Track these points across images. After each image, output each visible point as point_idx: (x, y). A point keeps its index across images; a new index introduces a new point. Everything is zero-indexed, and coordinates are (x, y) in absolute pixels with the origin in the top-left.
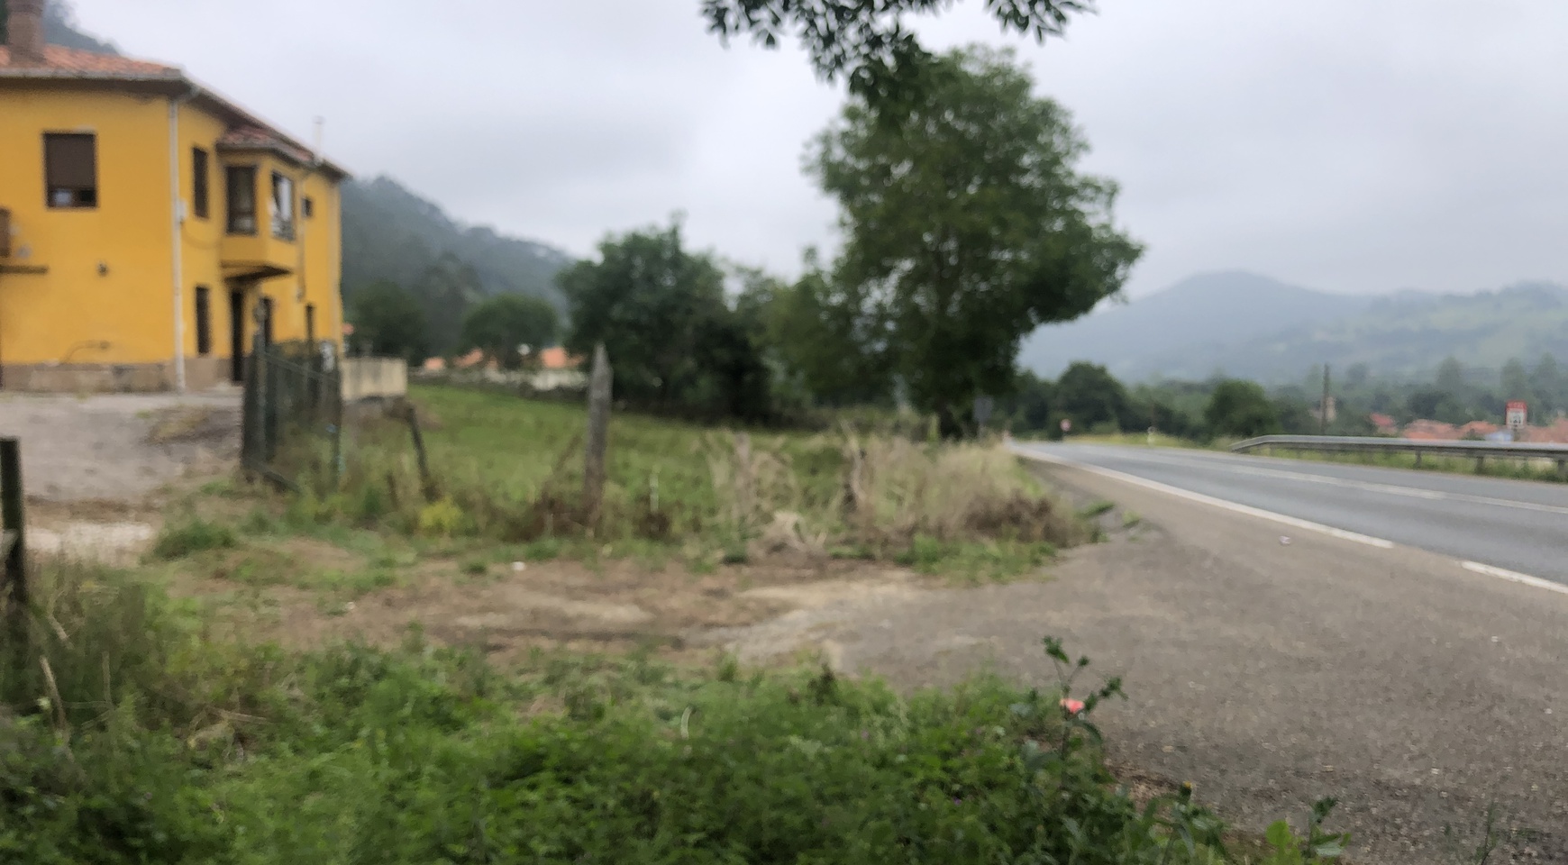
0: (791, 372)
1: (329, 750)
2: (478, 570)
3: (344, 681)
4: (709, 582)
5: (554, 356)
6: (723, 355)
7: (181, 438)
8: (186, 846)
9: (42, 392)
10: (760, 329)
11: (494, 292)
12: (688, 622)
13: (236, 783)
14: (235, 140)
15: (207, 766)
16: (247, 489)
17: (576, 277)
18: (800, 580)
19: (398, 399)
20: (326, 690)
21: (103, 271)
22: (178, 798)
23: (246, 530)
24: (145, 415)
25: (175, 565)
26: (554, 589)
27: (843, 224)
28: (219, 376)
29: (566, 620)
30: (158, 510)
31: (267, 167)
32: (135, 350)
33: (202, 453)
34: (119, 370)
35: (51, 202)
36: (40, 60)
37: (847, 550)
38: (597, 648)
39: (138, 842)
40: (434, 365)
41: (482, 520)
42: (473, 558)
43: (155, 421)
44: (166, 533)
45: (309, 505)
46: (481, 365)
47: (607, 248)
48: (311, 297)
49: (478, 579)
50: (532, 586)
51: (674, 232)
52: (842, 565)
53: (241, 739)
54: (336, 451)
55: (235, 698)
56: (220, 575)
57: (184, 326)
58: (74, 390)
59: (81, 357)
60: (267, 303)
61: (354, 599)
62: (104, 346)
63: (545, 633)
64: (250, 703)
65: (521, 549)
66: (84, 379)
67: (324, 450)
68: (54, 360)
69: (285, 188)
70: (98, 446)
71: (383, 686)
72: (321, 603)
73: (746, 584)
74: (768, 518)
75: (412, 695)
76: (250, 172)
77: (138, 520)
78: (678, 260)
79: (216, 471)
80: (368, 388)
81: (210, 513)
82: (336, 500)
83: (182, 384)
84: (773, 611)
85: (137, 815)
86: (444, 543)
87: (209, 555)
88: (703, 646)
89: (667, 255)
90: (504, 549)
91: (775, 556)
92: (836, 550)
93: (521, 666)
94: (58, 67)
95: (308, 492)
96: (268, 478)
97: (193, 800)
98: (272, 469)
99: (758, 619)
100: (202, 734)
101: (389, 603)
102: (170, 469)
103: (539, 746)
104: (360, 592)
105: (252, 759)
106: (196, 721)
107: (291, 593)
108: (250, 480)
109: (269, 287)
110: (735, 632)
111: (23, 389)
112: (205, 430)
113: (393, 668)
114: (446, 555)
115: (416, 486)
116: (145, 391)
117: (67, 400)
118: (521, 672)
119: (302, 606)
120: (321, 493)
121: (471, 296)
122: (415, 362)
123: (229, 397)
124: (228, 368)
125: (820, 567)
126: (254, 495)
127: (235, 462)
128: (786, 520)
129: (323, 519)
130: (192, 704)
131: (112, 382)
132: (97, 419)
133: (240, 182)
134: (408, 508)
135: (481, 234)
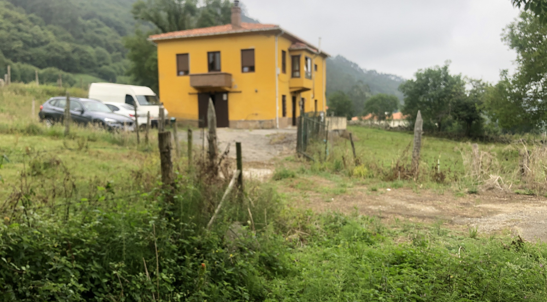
0: (494, 120)
1: (328, 246)
2: (375, 190)
3: (333, 224)
4: (462, 200)
5: (397, 115)
6: (464, 114)
7: (279, 143)
8: (288, 272)
9: (240, 129)
10: (480, 103)
11: (376, 93)
12: (455, 214)
13: (301, 254)
14: (294, 47)
15: (292, 247)
16: (299, 159)
17: (406, 86)
18: (501, 202)
19: (344, 131)
20: (327, 226)
21: (256, 91)
22: (286, 256)
23: (298, 173)
24: (268, 136)
25: (279, 182)
26: (402, 199)
27: (519, 60)
28: (289, 124)
29: (408, 210)
30: (273, 165)
31: (304, 55)
32: (264, 116)
33: (285, 148)
34: (260, 122)
35: (243, 71)
36: (240, 27)
37: (523, 191)
38: (420, 221)
39: (275, 269)
40: (355, 119)
41: (375, 173)
42: (372, 186)
43: (270, 138)
44: (275, 172)
45: (317, 165)
46: (371, 119)
47: (418, 75)
48: (316, 98)
49: (375, 193)
50: (394, 197)
51: (446, 68)
52: (520, 197)
53: (302, 240)
54: (326, 148)
55: (299, 226)
56: (292, 186)
57: (279, 108)
58: (248, 128)
59: (250, 119)
60: (303, 99)
61: (333, 197)
62: (257, 115)
63: (400, 214)
64: (304, 228)
65: (390, 183)
66: (251, 125)
67: (322, 147)
68: (243, 119)
69: (309, 61)
70: (256, 145)
71: (346, 227)
72: (323, 198)
73: (478, 202)
74: (487, 177)
75: (356, 231)
76: (299, 57)
77: (267, 168)
78: (447, 78)
79: (289, 154)
80: (334, 127)
81: (289, 167)
82: (326, 164)
83: (278, 126)
84: (491, 213)
85: (275, 260)
86: (362, 180)
87: (288, 180)
88: (462, 224)
89: (442, 76)
90: (383, 183)
91: (490, 191)
92: (518, 191)
93: (392, 225)
94: (245, 29)
95: (317, 160)
96: (304, 156)
97: (289, 257)
98: (305, 153)
99: (484, 216)
100: (290, 237)
101: (345, 199)
102: (276, 152)
103: (403, 254)
104: (335, 195)
105: (305, 246)
106: (288, 232)
107: (314, 194)
108: (299, 157)
109: (303, 95)
110: (474, 219)
111: (236, 128)
112: (285, 140)
113: (348, 221)
114: (363, 184)
115: (352, 160)
116: (268, 128)
117: (247, 131)
118: (393, 227)
119: (317, 198)
120: (321, 161)
121: (367, 94)
122: (349, 119)
123: (293, 131)
124: (291, 121)
125: (510, 197)
126: (301, 161)
127: (295, 151)
128: (494, 178)
129: (323, 170)
130: (288, 227)
131: (259, 126)
132: (255, 137)
133: (296, 60)
134: (350, 168)
135: (371, 73)
